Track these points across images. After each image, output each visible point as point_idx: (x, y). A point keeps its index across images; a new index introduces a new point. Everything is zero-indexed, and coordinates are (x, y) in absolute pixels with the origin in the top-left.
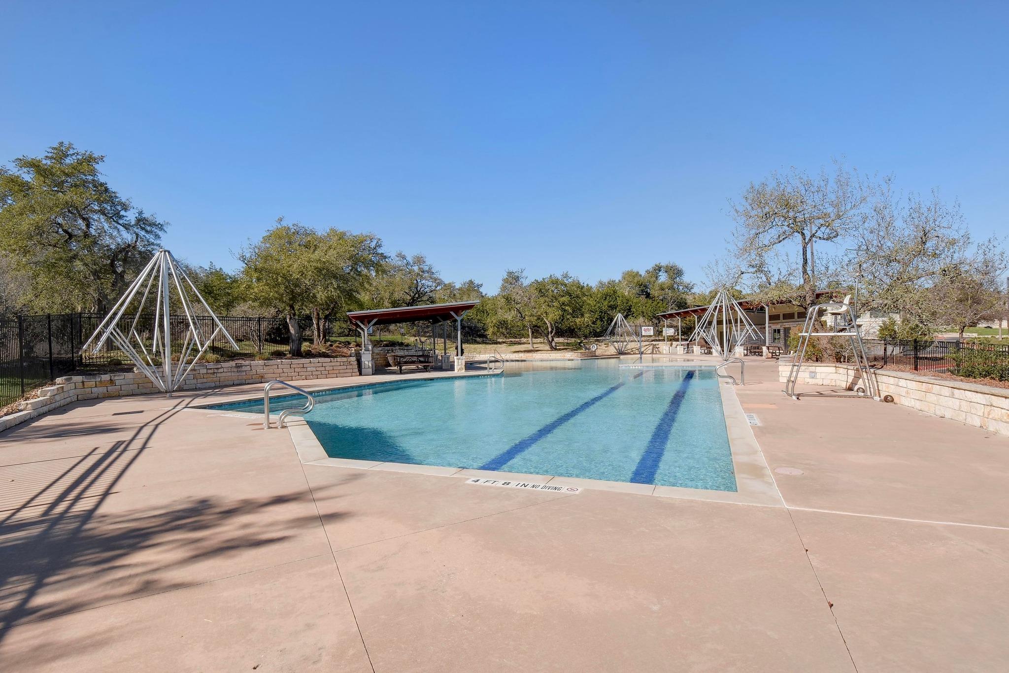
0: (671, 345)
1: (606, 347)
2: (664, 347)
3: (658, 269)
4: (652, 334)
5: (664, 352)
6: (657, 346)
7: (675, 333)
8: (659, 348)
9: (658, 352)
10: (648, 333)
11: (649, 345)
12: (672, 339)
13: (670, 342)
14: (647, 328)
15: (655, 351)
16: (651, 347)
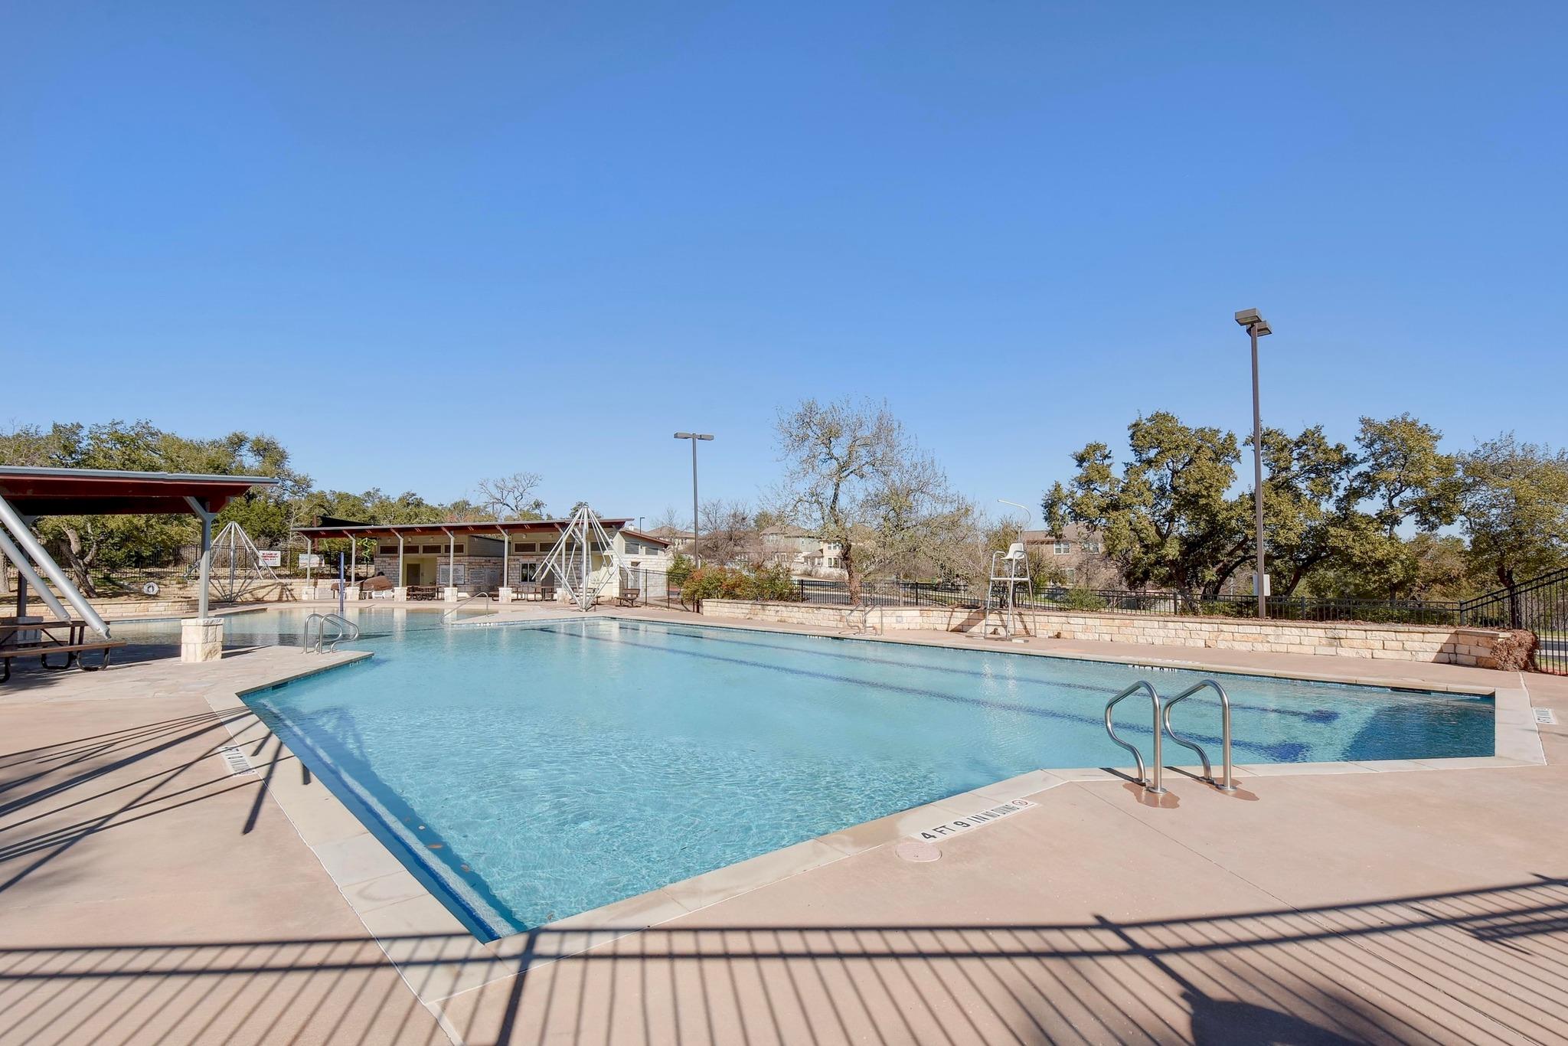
0: (315, 584)
1: (180, 589)
2: (303, 589)
3: (238, 442)
4: (279, 565)
5: (305, 597)
6: (289, 587)
7: (321, 564)
8: (292, 590)
9: (290, 599)
10: (271, 563)
11: (273, 585)
12: (317, 575)
13: (313, 580)
14: (268, 552)
15: (284, 596)
16: (278, 590)
